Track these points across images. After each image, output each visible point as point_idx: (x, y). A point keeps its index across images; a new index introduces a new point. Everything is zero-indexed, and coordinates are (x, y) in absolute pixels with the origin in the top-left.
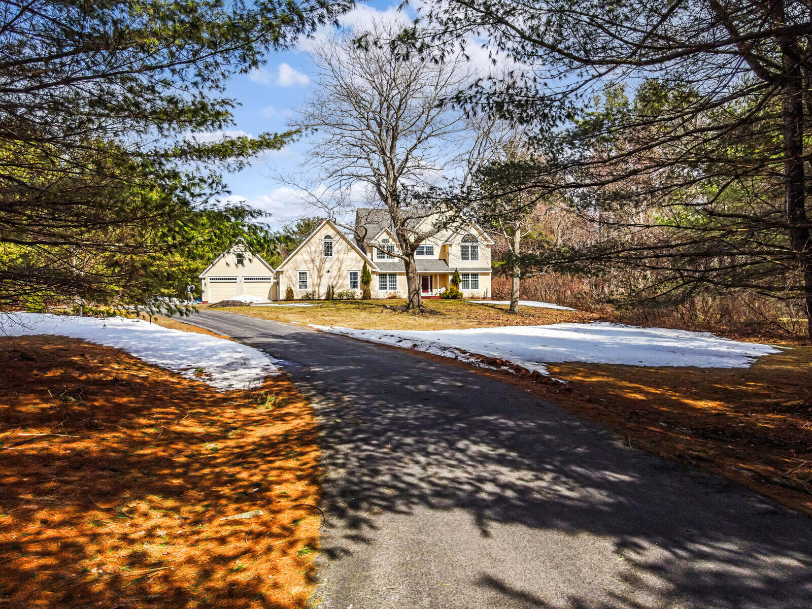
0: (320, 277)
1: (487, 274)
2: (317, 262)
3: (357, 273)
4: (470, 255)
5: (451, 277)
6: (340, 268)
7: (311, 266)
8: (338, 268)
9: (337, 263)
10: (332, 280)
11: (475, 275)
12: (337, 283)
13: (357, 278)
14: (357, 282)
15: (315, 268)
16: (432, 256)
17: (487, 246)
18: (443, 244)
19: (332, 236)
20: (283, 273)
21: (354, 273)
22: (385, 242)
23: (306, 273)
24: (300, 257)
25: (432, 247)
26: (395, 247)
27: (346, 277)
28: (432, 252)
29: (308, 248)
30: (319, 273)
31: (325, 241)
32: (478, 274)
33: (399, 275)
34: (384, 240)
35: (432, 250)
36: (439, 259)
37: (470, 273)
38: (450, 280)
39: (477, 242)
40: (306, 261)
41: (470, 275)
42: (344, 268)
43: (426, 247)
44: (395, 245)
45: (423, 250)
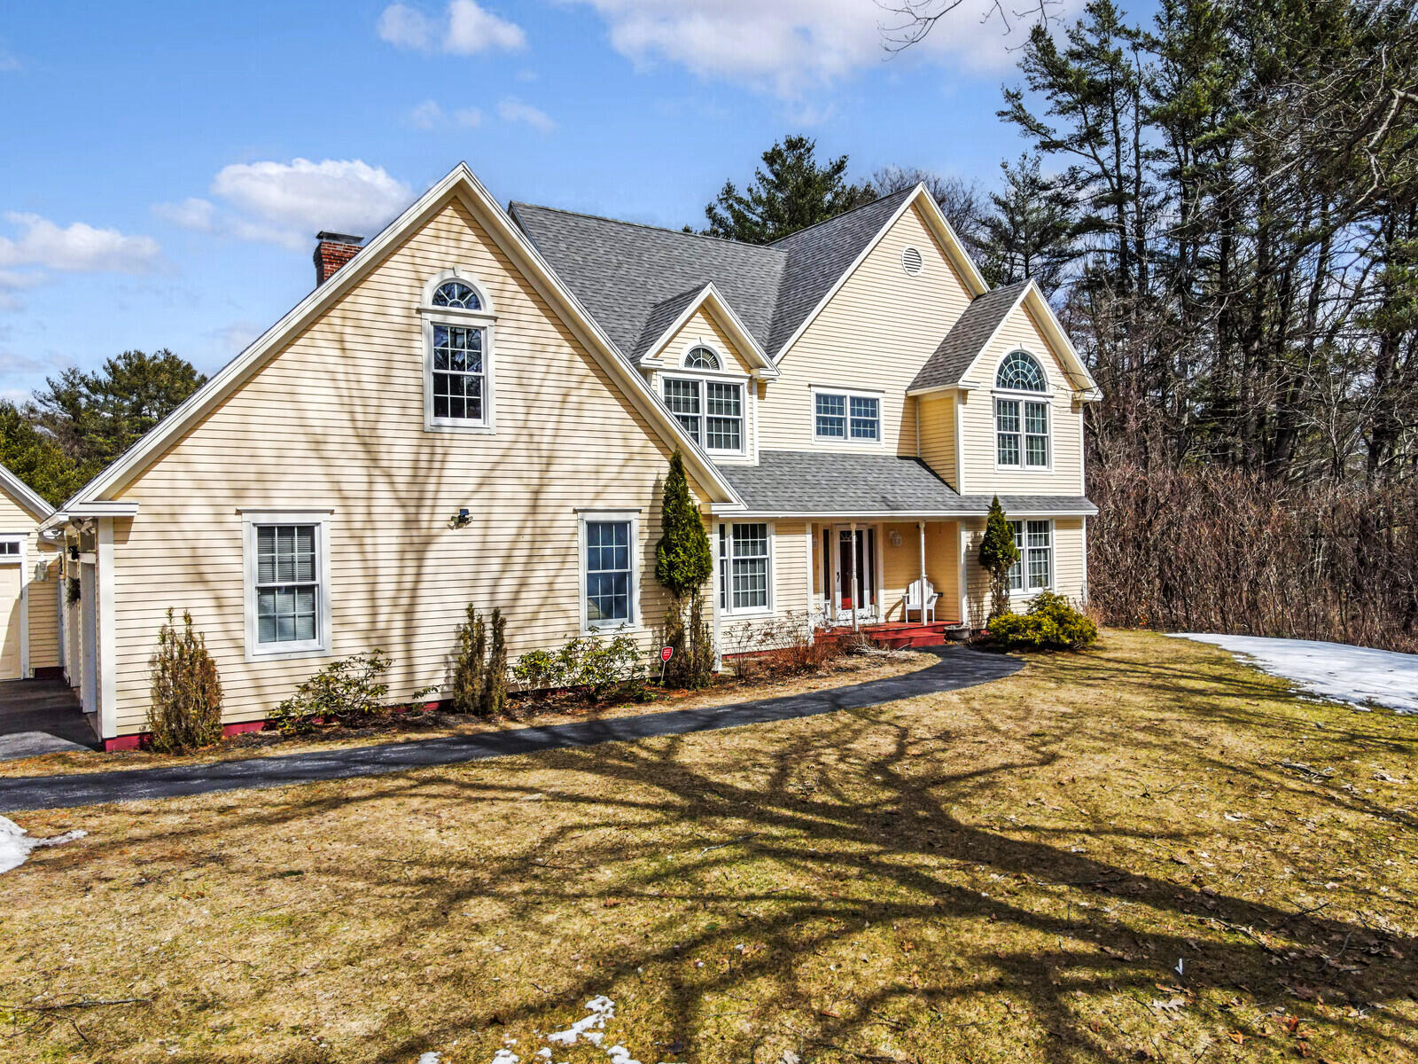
0: (417, 547)
1: (1068, 523)
2: (400, 447)
3: (623, 527)
4: (1023, 443)
5: (966, 538)
6: (537, 493)
7: (354, 474)
8: (525, 497)
9: (520, 458)
10: (494, 565)
11: (1039, 527)
12: (523, 584)
13: (624, 560)
14: (622, 581)
15: (381, 486)
16: (873, 440)
17: (1075, 405)
18: (912, 393)
19: (484, 290)
20: (134, 527)
21: (608, 525)
22: (698, 364)
23: (307, 530)
24: (275, 412)
25: (874, 402)
26: (744, 391)
27: (564, 555)
28: (872, 424)
29: (331, 353)
30: (411, 523)
31: (438, 318)
32: (1046, 523)
33: (778, 533)
34: (696, 351)
35: (874, 414)
36: (899, 457)
37: (1025, 518)
38: (963, 550)
39: (1043, 389)
40: (317, 445)
41: (1025, 526)
42: (553, 494)
43: (853, 399)
44: (745, 381)
45: (841, 412)
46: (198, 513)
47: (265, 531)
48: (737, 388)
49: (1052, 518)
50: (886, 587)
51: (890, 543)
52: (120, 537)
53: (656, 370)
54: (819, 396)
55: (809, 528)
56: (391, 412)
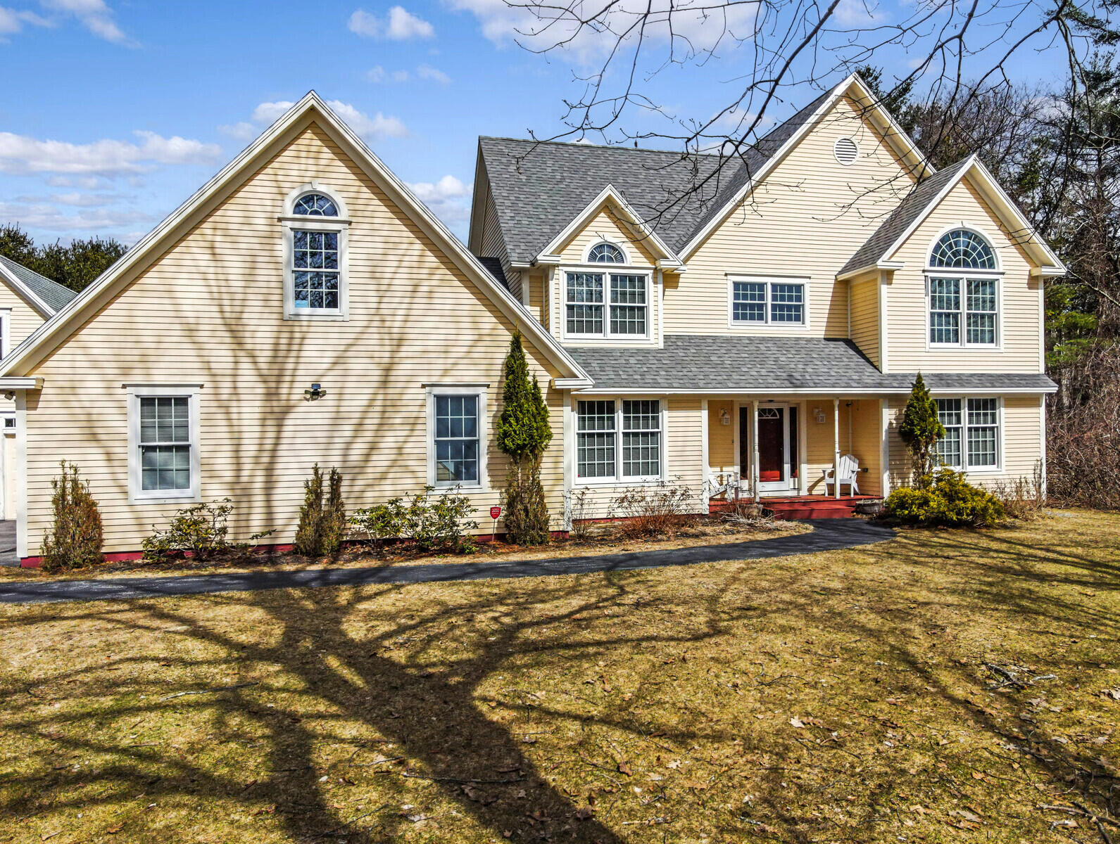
0: (277, 414)
1: (1031, 401)
2: (262, 333)
3: (472, 399)
4: (963, 322)
5: (888, 416)
6: (388, 370)
7: (222, 357)
8: (376, 374)
9: (372, 339)
10: (347, 431)
11: (984, 406)
12: (373, 448)
13: (472, 428)
14: (472, 447)
15: (246, 367)
16: (799, 324)
17: (1033, 281)
18: (841, 277)
19: (339, 199)
20: (42, 398)
21: (457, 399)
22: (602, 259)
23: (182, 401)
24: (156, 307)
25: (799, 288)
26: (649, 281)
27: (413, 423)
28: (797, 308)
29: (204, 258)
30: (271, 395)
31: (297, 225)
32: (993, 402)
33: (670, 409)
34: (600, 247)
35: (799, 299)
36: (826, 339)
37: (964, 395)
38: (885, 426)
39: (992, 265)
40: (190, 331)
41: (965, 404)
42: (402, 370)
43: (774, 286)
44: (650, 272)
45: (762, 297)
46: (93, 387)
47: (147, 402)
48: (642, 279)
49: (1000, 396)
50: (809, 462)
51: (813, 420)
52: (32, 405)
53: (558, 266)
54: (736, 285)
55: (705, 405)
56: (255, 304)
